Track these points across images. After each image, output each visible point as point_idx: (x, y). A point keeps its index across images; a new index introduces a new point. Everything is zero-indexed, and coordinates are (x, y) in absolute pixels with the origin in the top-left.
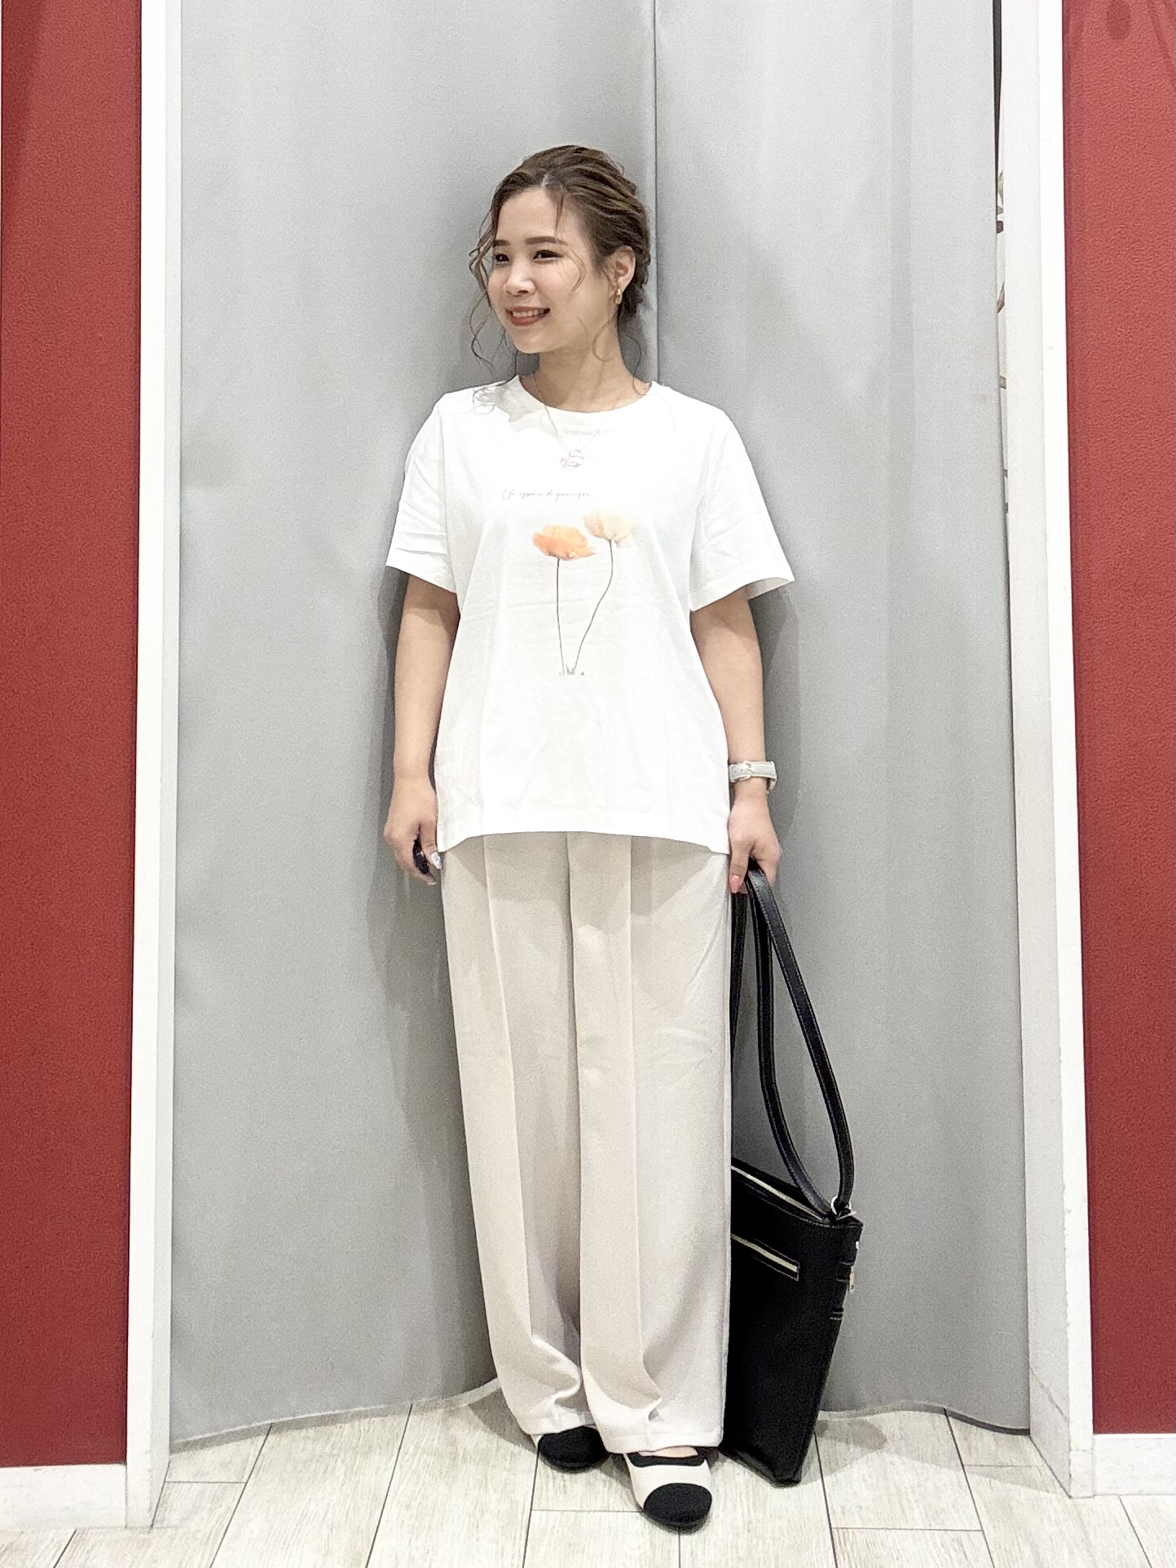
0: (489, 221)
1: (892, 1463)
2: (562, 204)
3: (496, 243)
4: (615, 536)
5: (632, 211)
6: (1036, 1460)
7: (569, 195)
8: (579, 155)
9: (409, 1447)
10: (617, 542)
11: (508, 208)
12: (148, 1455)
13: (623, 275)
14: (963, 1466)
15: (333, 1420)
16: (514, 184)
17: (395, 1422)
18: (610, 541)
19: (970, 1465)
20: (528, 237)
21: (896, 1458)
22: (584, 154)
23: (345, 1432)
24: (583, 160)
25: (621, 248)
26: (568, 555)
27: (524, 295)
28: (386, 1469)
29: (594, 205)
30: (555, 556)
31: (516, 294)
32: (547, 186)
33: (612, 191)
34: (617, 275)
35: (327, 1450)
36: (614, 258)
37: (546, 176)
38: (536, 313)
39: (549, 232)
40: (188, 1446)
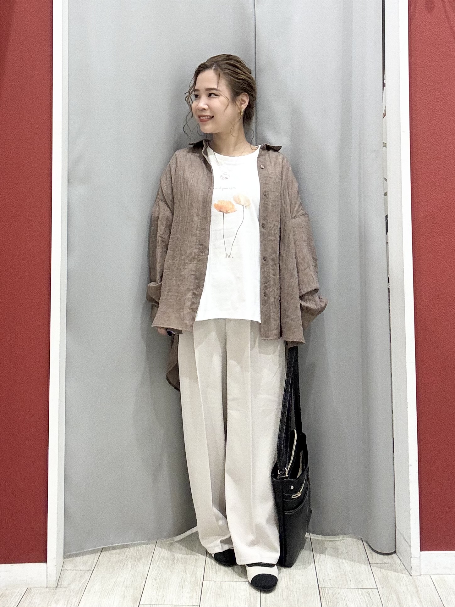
0: (193, 82)
1: (342, 563)
2: (219, 75)
3: (195, 90)
4: (245, 204)
5: (247, 79)
6: (398, 561)
7: (222, 72)
8: (229, 58)
9: (156, 557)
10: (245, 207)
11: (200, 77)
12: (55, 559)
13: (243, 104)
14: (370, 563)
15: (127, 546)
16: (202, 68)
17: (150, 547)
18: (243, 206)
19: (373, 563)
20: (207, 88)
21: (344, 561)
22: (230, 57)
23: (131, 551)
24: (230, 59)
25: (243, 93)
26: (227, 212)
27: (204, 110)
28: (147, 565)
29: (232, 76)
30: (222, 212)
31: (201, 110)
32: (214, 69)
33: (240, 71)
34: (242, 104)
35: (124, 557)
36: (240, 97)
37: (214, 65)
38: (209, 117)
39: (216, 87)
40: (71, 556)
